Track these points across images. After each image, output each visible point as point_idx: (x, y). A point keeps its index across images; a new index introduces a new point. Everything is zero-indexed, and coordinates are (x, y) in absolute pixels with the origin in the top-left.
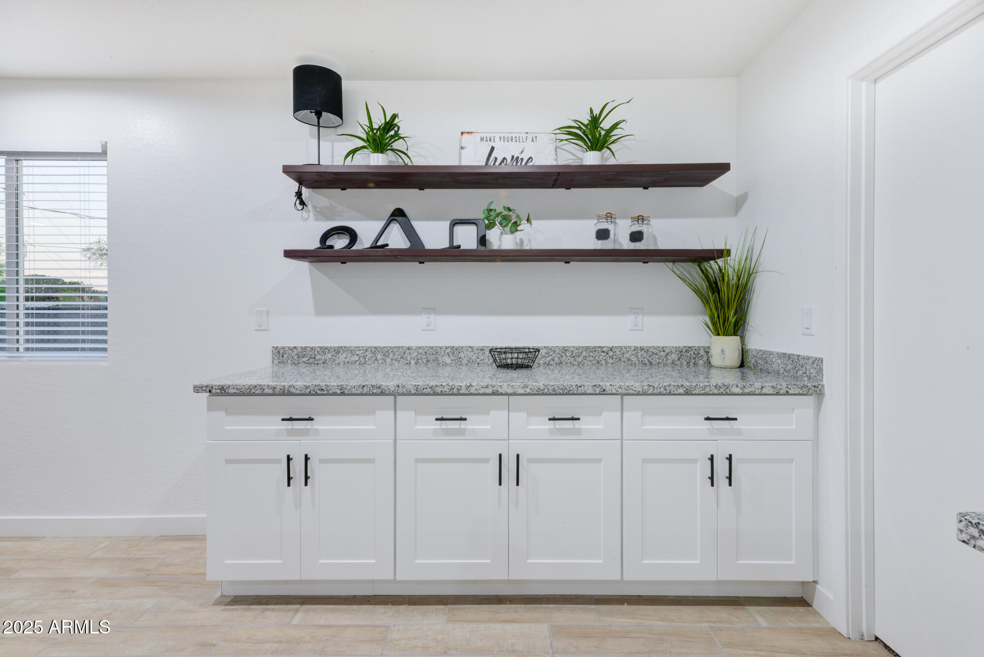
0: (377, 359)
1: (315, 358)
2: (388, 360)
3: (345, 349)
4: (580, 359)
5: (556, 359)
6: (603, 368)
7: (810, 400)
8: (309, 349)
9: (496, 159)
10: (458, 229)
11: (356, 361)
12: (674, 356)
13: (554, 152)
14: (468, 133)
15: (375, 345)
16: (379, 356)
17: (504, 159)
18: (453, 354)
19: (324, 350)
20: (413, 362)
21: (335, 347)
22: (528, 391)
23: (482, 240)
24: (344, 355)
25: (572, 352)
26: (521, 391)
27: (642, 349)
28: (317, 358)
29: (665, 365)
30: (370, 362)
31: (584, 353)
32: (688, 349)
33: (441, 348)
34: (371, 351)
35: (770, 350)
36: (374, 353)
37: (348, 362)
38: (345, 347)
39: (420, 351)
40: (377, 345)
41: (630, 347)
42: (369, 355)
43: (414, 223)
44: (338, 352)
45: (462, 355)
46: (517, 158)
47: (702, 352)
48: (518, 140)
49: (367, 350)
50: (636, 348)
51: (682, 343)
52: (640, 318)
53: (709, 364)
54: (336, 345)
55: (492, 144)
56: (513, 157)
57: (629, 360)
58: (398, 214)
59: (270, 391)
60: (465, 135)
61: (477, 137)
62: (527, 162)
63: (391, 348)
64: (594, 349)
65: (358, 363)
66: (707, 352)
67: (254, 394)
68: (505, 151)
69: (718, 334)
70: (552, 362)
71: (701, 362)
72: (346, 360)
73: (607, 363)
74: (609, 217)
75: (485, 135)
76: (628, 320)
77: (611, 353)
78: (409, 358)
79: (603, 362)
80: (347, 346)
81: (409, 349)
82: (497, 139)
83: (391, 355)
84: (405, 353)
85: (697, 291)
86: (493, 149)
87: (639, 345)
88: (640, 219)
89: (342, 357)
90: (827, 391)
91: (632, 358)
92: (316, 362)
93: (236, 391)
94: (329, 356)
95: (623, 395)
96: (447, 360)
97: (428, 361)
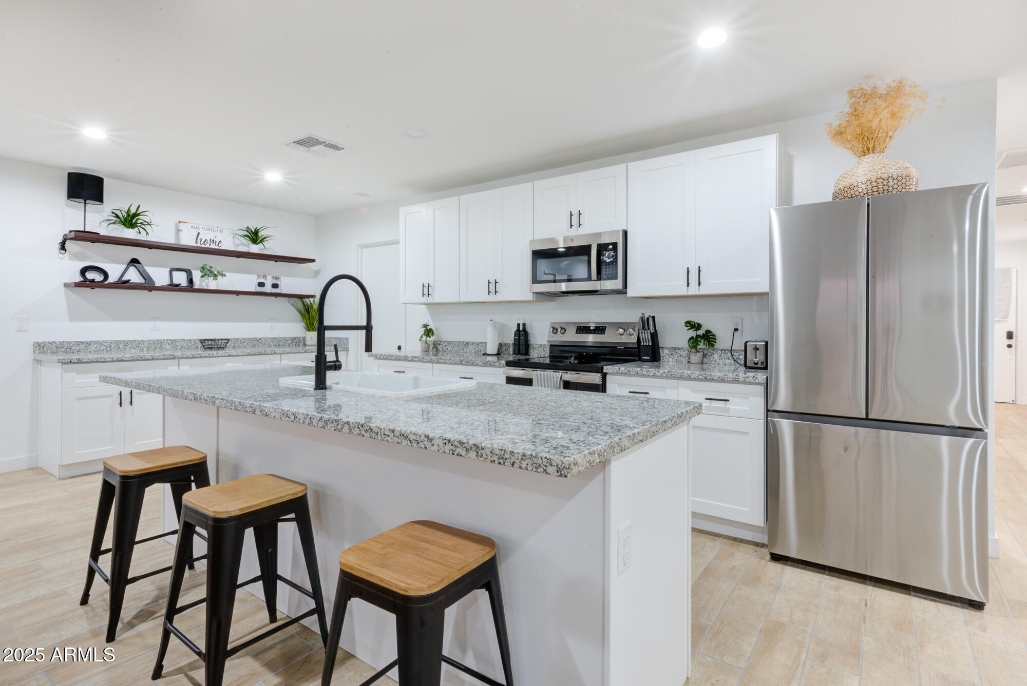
0: (119, 348)
1: (71, 349)
2: (128, 348)
3: (95, 342)
4: (245, 344)
5: (232, 345)
6: (257, 348)
7: (345, 352)
8: (66, 343)
9: (201, 240)
10: (174, 273)
11: (103, 350)
12: (290, 342)
13: (232, 240)
14: (183, 222)
15: (118, 340)
16: (121, 346)
17: (206, 240)
18: (172, 343)
19: (78, 343)
20: (145, 349)
21: (87, 341)
22: (244, 354)
23: (191, 281)
24: (95, 346)
25: (241, 341)
26: (241, 354)
27: (275, 338)
28: (73, 349)
29: (285, 346)
30: (114, 350)
31: (247, 341)
32: (296, 338)
33: (164, 340)
34: (115, 343)
35: (330, 336)
36: (117, 344)
37: (98, 350)
38: (95, 341)
39: (150, 342)
40: (120, 340)
41: (269, 338)
42: (113, 345)
43: (145, 268)
44: (90, 344)
45: (177, 344)
46: (213, 240)
47: (301, 339)
48: (212, 230)
49: (112, 343)
50: (272, 338)
51: (293, 335)
52: (274, 323)
53: (305, 345)
54: (88, 340)
55: (198, 231)
56: (211, 239)
57: (269, 344)
58: (134, 262)
59: (110, 360)
60: (181, 223)
61: (189, 226)
62: (219, 243)
63: (129, 341)
64: (252, 339)
65: (105, 351)
66: (304, 340)
67: (100, 362)
68: (206, 235)
69: (309, 331)
70: (230, 346)
71: (301, 344)
72: (96, 350)
73: (258, 346)
74: (265, 277)
75: (194, 225)
76: (269, 325)
77: (260, 341)
78: (142, 346)
79: (257, 346)
80: (97, 340)
81: (142, 341)
82: (201, 228)
83: (130, 345)
84: (139, 344)
85: (300, 312)
86: (199, 233)
87: (273, 337)
88: (277, 278)
89: (93, 348)
90: (350, 349)
91: (270, 343)
92: (72, 351)
93: (87, 360)
94: (83, 347)
95: (281, 354)
96: (168, 347)
97: (155, 348)
